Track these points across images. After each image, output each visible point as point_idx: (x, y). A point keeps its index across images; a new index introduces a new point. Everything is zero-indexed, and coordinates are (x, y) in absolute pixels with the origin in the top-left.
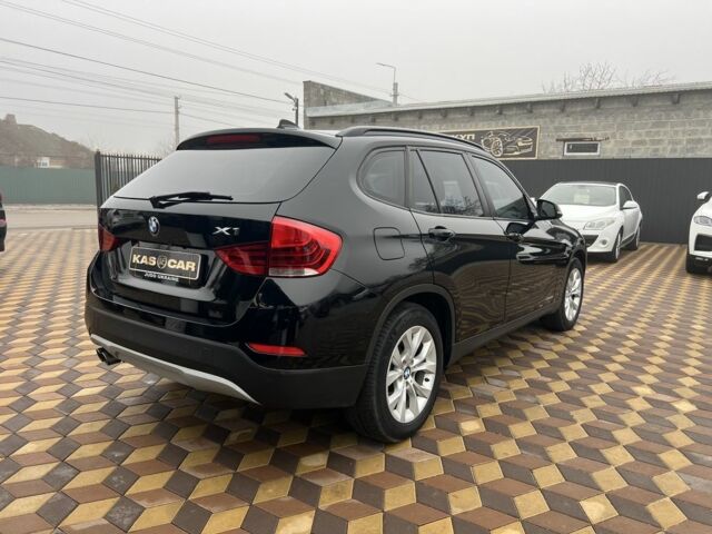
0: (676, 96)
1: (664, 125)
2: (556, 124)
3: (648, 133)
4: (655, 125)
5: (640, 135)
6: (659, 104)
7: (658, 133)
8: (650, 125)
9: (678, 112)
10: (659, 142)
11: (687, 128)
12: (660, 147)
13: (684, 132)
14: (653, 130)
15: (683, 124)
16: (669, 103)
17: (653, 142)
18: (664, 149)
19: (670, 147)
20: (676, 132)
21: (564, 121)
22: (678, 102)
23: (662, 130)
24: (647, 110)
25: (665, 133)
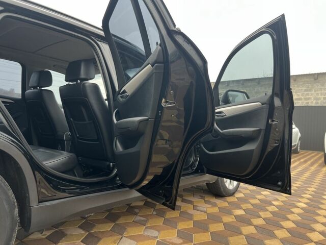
0: (316, 76)
1: (311, 90)
2: (256, 90)
3: (302, 95)
4: (306, 90)
5: (299, 96)
6: (308, 80)
7: (308, 94)
8: (303, 90)
9: (317, 84)
10: (309, 99)
11: (323, 91)
12: (309, 101)
13: (321, 94)
14: (305, 93)
15: (321, 90)
16: (312, 80)
17: (306, 99)
18: (312, 102)
19: (314, 102)
20: (317, 94)
21: (259, 88)
22: (317, 79)
23: (310, 93)
24: (301, 83)
25: (312, 94)
